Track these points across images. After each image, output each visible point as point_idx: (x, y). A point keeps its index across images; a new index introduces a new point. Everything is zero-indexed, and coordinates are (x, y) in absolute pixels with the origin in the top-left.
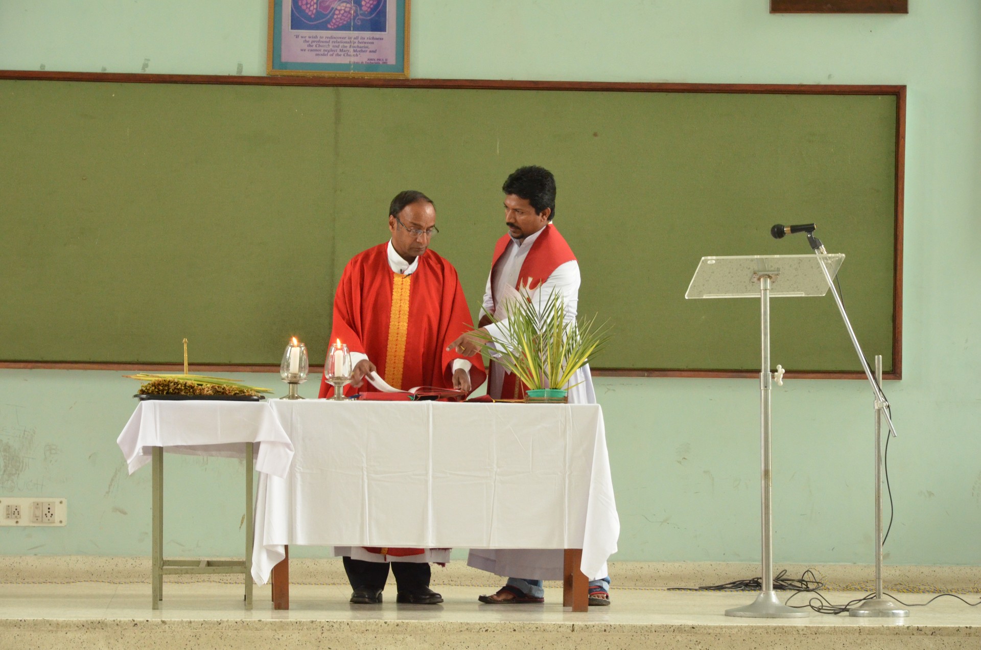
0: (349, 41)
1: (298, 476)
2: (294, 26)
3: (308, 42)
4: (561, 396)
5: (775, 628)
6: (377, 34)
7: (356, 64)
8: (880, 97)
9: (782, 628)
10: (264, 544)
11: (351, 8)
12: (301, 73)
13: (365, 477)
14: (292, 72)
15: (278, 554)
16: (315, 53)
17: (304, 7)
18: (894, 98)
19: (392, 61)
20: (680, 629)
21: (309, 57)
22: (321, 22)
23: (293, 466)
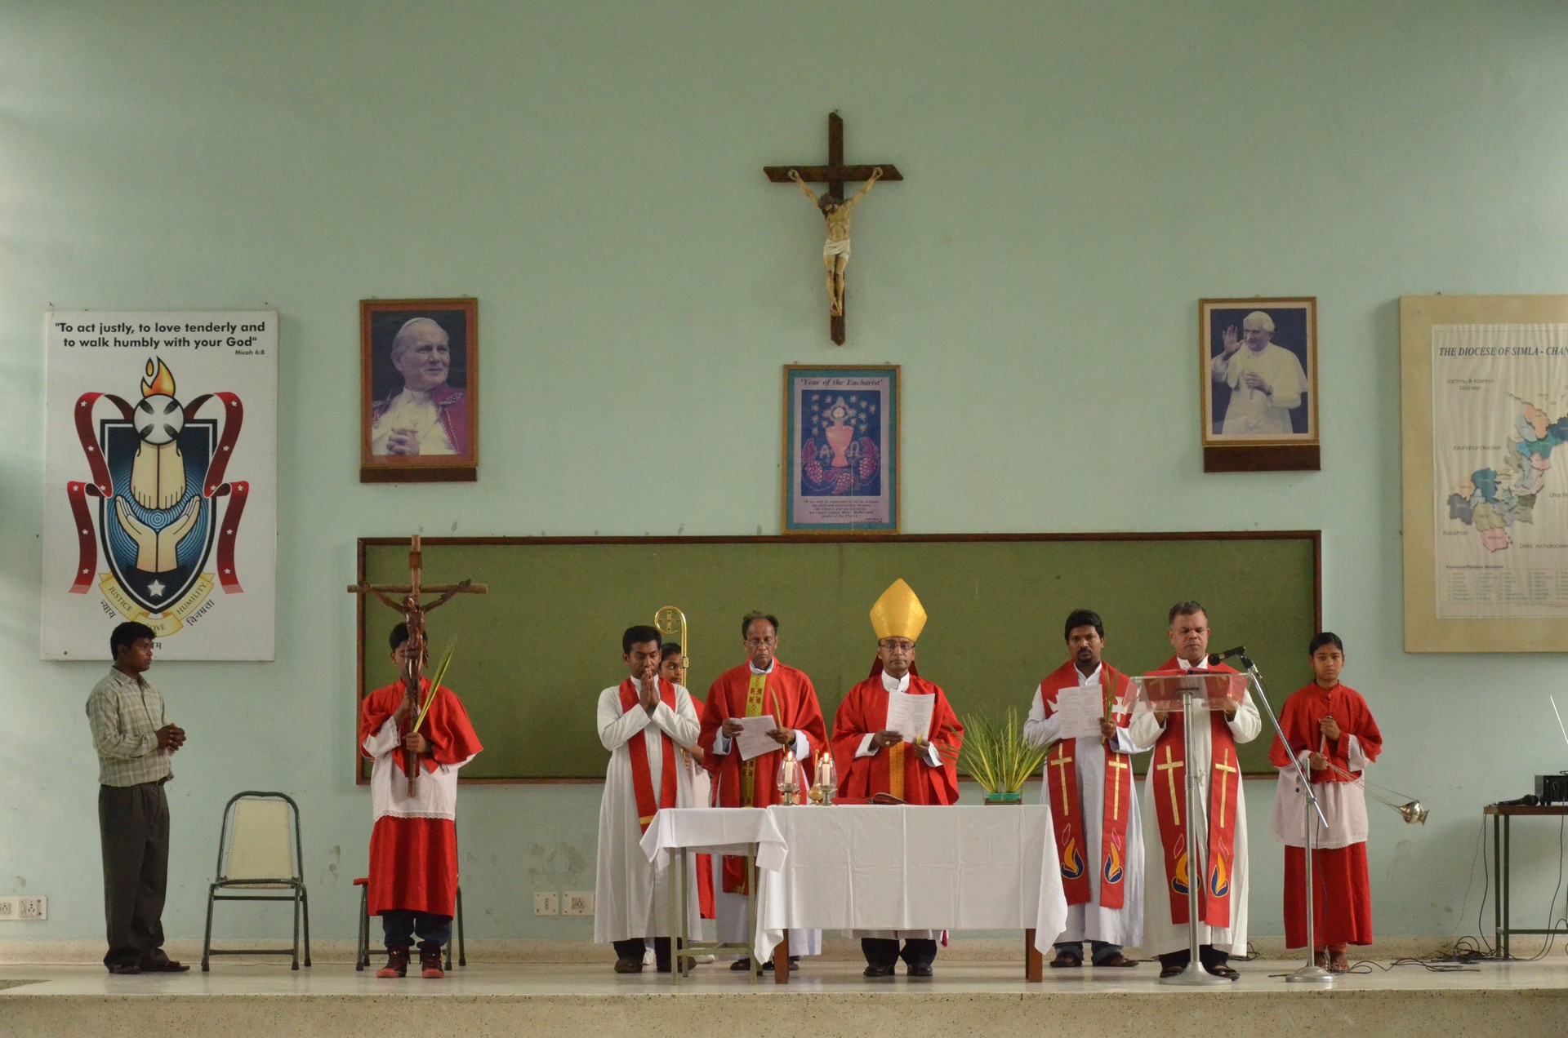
0: (849, 504)
1: (793, 870)
2: (803, 494)
3: (815, 506)
4: (1015, 798)
5: (1196, 994)
6: (873, 498)
7: (857, 525)
8: (1299, 541)
9: (1202, 994)
10: (765, 928)
11: (851, 477)
12: (810, 532)
13: (850, 871)
14: (804, 532)
15: (778, 937)
16: (821, 515)
17: (812, 477)
18: (1312, 540)
19: (886, 520)
20: (1114, 997)
21: (817, 519)
22: (826, 489)
23: (788, 862)
